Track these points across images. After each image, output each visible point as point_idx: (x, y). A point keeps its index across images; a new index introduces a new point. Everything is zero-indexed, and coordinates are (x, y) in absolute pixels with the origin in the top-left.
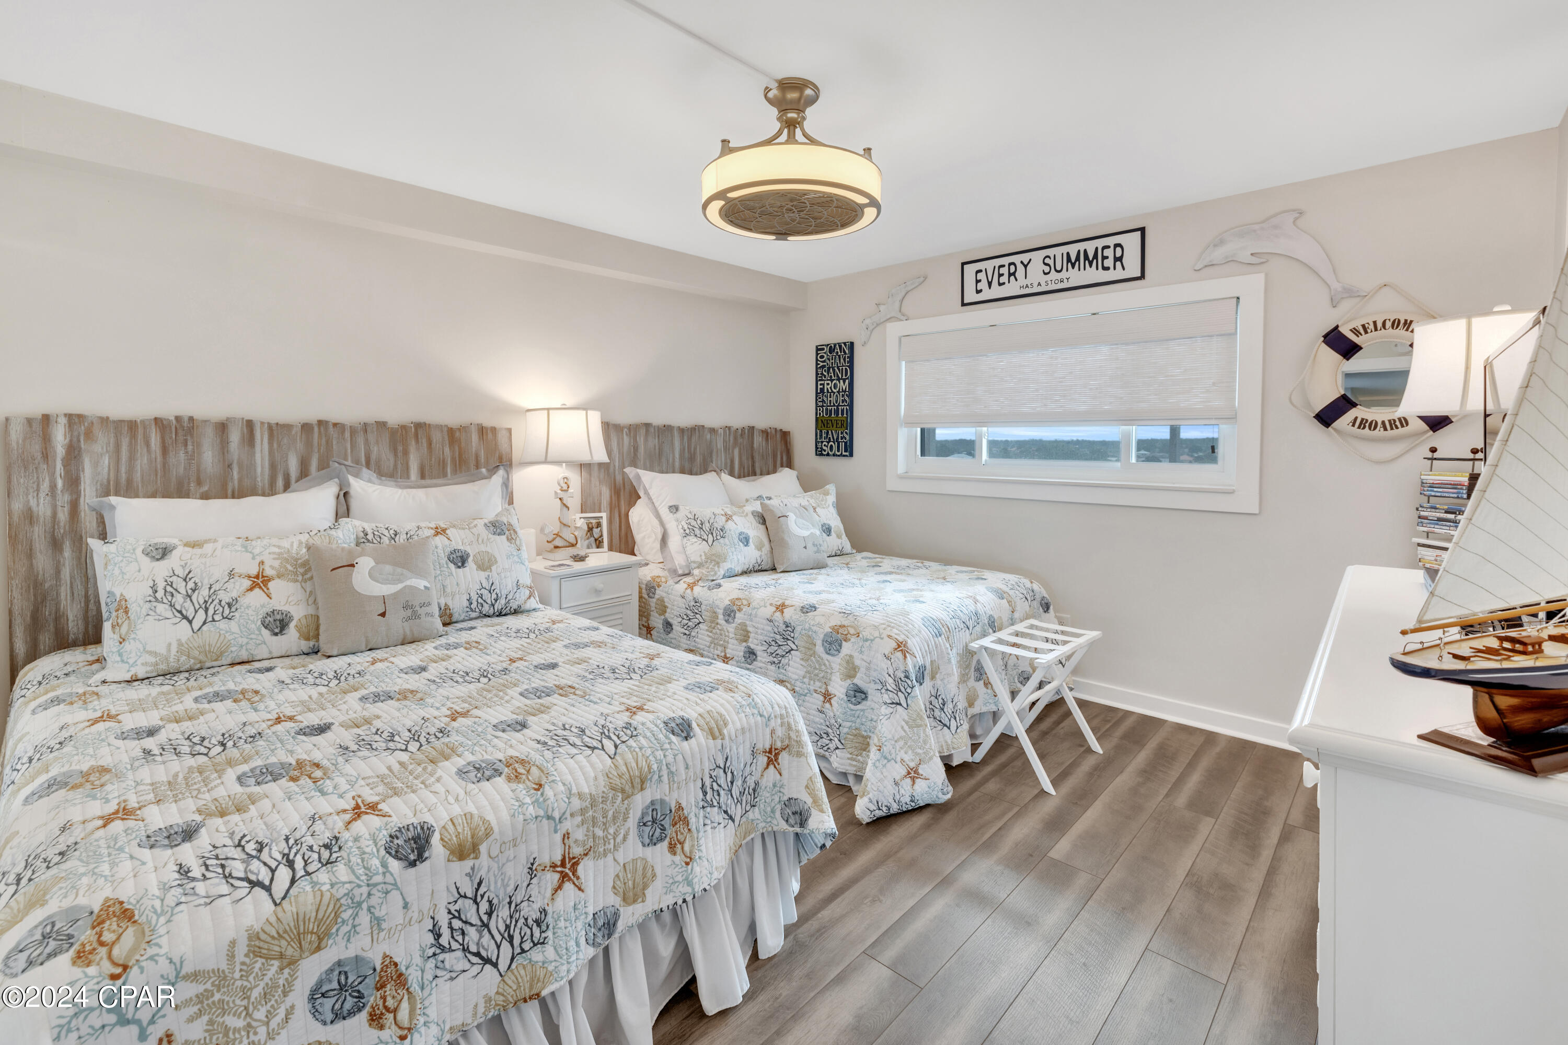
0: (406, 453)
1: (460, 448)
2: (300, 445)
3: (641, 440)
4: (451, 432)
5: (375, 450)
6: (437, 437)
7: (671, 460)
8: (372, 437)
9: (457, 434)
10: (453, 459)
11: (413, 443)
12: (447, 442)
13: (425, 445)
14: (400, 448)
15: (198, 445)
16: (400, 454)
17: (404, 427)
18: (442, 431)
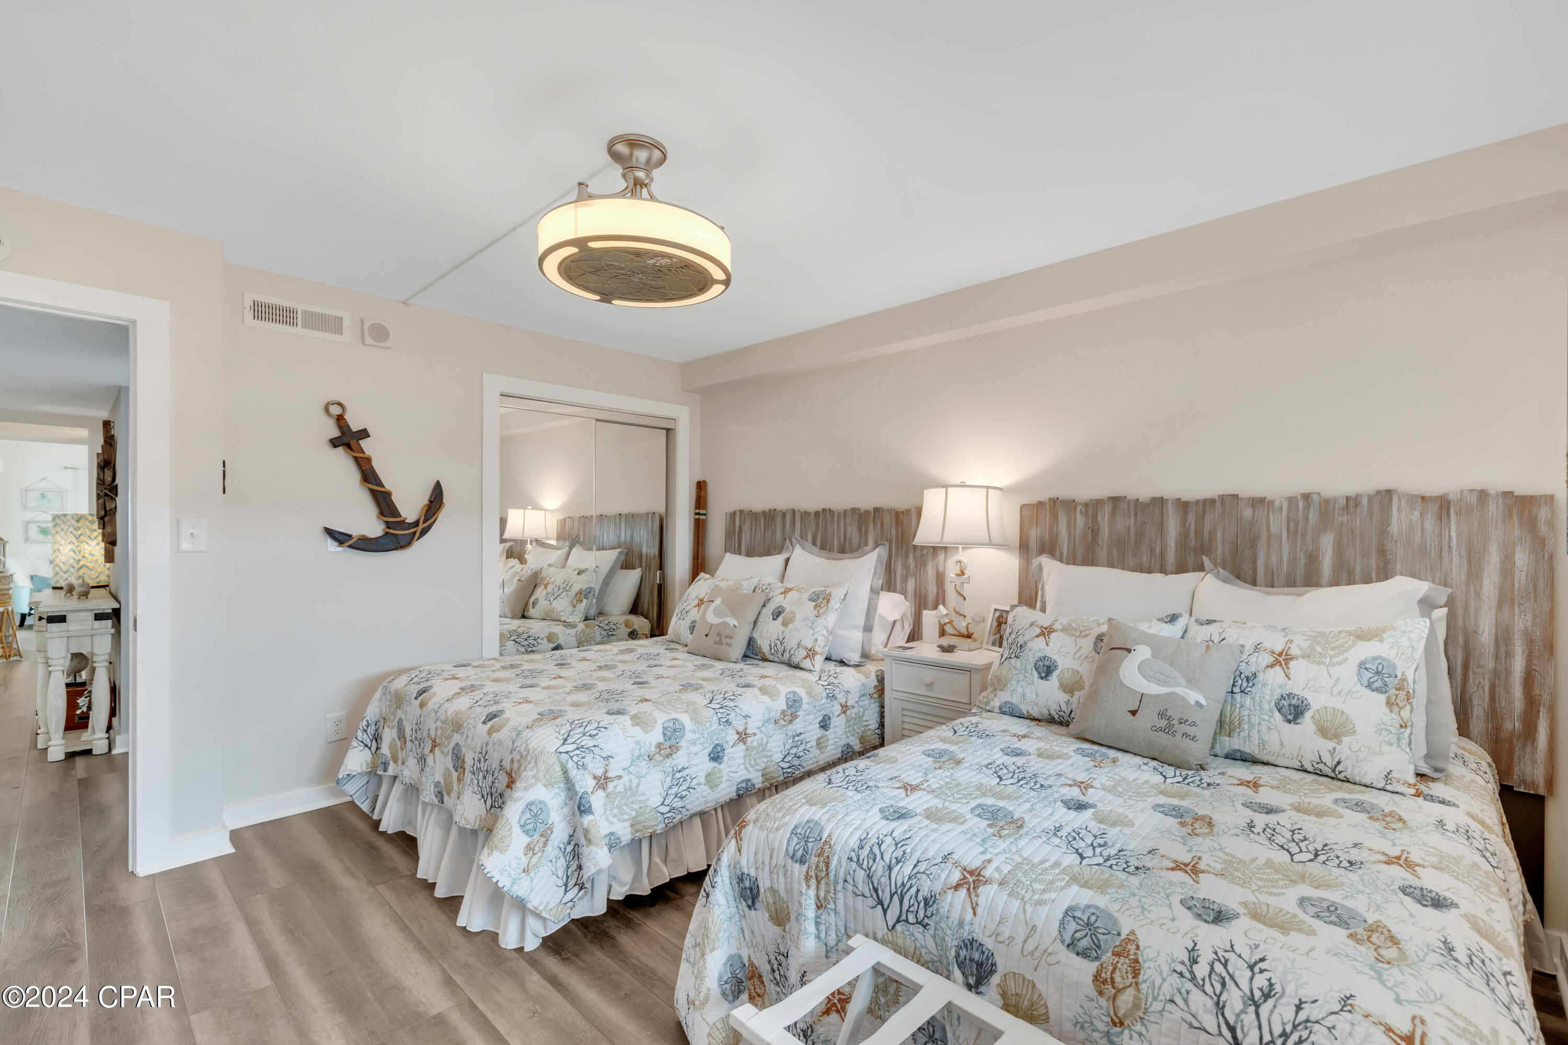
0: (866, 533)
1: (902, 529)
2: (813, 526)
3: (1104, 520)
4: (897, 514)
5: (849, 530)
6: (887, 519)
7: (1158, 550)
8: (848, 520)
9: (901, 516)
10: (897, 538)
11: (872, 525)
12: (894, 524)
13: (879, 526)
14: (863, 529)
15: (775, 526)
16: (863, 533)
17: (867, 512)
18: (891, 514)
